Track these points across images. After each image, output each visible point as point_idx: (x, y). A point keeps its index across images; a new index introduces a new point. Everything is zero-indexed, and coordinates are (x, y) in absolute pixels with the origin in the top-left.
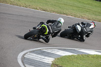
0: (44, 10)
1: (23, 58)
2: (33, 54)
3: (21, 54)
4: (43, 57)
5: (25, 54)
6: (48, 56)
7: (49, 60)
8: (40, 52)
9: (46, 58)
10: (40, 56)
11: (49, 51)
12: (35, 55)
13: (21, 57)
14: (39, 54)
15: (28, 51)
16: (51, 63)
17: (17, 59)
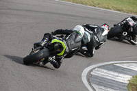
0: (119, 10)
1: (89, 76)
2: (103, 70)
3: (86, 70)
4: (116, 74)
5: (91, 71)
6: (123, 73)
7: (125, 79)
8: (112, 68)
9: (121, 75)
10: (112, 73)
11: (125, 66)
12: (105, 71)
13: (86, 74)
14: (111, 70)
15: (97, 66)
16: (128, 82)
17: (80, 76)
